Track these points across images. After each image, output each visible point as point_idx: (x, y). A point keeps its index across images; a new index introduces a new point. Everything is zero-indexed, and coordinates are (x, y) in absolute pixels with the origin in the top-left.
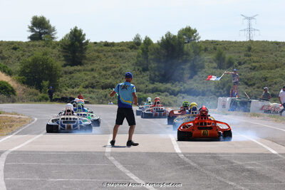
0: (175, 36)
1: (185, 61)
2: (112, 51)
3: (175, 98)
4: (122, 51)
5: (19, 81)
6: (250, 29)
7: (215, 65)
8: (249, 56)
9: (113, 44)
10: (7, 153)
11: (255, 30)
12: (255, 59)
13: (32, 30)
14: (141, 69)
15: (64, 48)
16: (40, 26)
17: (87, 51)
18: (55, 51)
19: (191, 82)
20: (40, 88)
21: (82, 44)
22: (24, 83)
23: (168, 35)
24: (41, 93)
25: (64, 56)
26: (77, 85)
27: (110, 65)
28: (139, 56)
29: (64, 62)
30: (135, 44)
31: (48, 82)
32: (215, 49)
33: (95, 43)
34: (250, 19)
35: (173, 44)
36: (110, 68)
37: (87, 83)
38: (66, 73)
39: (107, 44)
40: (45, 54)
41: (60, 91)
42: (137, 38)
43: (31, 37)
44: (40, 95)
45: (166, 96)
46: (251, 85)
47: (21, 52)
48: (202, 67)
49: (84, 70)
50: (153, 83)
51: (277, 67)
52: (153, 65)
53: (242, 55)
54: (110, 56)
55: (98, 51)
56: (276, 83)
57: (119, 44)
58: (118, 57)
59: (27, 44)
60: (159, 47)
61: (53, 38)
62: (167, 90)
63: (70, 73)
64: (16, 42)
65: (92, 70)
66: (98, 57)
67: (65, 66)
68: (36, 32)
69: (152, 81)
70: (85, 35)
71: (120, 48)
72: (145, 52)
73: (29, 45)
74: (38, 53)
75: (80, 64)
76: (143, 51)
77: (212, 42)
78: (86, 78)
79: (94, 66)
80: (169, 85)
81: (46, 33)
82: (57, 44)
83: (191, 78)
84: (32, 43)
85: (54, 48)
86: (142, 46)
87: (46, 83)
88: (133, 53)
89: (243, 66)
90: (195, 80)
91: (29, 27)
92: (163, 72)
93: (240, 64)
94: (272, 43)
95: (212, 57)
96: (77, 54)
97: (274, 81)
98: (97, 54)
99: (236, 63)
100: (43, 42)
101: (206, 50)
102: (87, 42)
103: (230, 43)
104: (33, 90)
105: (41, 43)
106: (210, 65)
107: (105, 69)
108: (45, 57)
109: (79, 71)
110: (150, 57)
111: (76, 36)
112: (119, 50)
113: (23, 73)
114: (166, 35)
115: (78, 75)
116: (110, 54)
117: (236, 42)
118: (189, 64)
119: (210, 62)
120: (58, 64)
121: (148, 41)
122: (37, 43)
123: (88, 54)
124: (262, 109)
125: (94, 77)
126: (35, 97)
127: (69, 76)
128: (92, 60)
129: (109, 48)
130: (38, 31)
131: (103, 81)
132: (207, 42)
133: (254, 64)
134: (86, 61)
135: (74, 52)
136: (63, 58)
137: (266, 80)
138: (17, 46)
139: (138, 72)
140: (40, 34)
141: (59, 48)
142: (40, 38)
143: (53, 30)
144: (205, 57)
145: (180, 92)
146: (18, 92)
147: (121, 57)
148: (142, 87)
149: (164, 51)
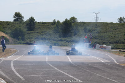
0: (68, 20)
1: (72, 30)
2: (45, 25)
3: (68, 43)
5: (10, 36)
6: (97, 18)
7: (83, 31)
8: (96, 28)
9: (45, 23)
10: (13, 61)
11: (98, 18)
12: (99, 29)
13: (15, 17)
14: (56, 32)
15: (27, 24)
16: (18, 16)
17: (36, 25)
19: (74, 37)
20: (18, 39)
21: (33, 23)
22: (12, 37)
23: (66, 20)
26: (32, 38)
27: (44, 31)
28: (55, 28)
30: (54, 23)
31: (21, 37)
32: (84, 25)
33: (39, 22)
34: (97, 14)
35: (68, 23)
37: (35, 37)
38: (27, 33)
39: (43, 23)
40: (20, 26)
41: (26, 40)
42: (54, 21)
43: (14, 20)
44: (18, 42)
45: (65, 42)
46: (97, 39)
47: (11, 25)
48: (79, 32)
49: (34, 33)
50: (60, 38)
51: (107, 32)
52: (60, 31)
53: (94, 28)
54: (44, 27)
56: (106, 38)
57: (47, 23)
60: (63, 24)
61: (23, 20)
62: (65, 40)
63: (29, 34)
64: (9, 22)
65: (37, 32)
66: (40, 28)
67: (27, 31)
70: (35, 19)
71: (48, 24)
73: (14, 23)
74: (17, 26)
75: (33, 30)
77: (83, 22)
78: (35, 35)
80: (66, 38)
81: (20, 18)
82: (25, 22)
85: (23, 24)
86: (56, 24)
88: (53, 26)
89: (94, 32)
90: (76, 37)
91: (14, 16)
93: (93, 31)
94: (105, 23)
95: (83, 28)
96: (32, 27)
97: (106, 37)
98: (39, 26)
99: (91, 30)
101: (80, 25)
102: (36, 22)
103: (89, 23)
104: (16, 40)
105: (18, 22)
106: (82, 31)
107: (42, 32)
109: (32, 33)
110: (59, 28)
111: (32, 19)
113: (11, 33)
115: (32, 34)
117: (91, 23)
119: (82, 30)
120: (25, 30)
121: (58, 22)
122: (16, 22)
123: (36, 27)
124: (100, 47)
125: (38, 35)
126: (16, 43)
127: (29, 35)
128: (37, 29)
129: (44, 24)
132: (81, 22)
133: (98, 31)
134: (35, 29)
136: (26, 28)
137: (102, 37)
138: (9, 23)
139: (54, 34)
140: (18, 19)
141: (25, 24)
142: (18, 20)
143: (23, 17)
144: (80, 28)
145: (70, 41)
146: (10, 41)
147: (48, 28)
148: (56, 39)
149: (64, 26)
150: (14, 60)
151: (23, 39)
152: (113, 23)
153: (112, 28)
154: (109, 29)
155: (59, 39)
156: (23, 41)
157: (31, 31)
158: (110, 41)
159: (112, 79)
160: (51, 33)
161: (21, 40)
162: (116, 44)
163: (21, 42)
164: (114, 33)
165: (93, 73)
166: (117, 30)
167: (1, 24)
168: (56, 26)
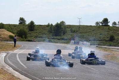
0: (59, 24)
1: (62, 31)
3: (59, 41)
7: (70, 32)
8: (79, 29)
9: (42, 25)
10: (18, 54)
12: (81, 30)
13: (20, 21)
14: (50, 32)
15: (29, 26)
16: (22, 20)
17: (35, 27)
18: (26, 27)
19: (63, 36)
20: (22, 37)
21: (33, 25)
23: (57, 23)
26: (32, 37)
28: (49, 29)
29: (28, 30)
30: (48, 26)
32: (70, 27)
33: (37, 25)
34: (80, 19)
35: (59, 26)
36: (41, 32)
37: (35, 36)
38: (29, 33)
39: (40, 25)
40: (23, 28)
41: (28, 38)
42: (49, 24)
43: (19, 23)
44: (22, 39)
45: (57, 40)
46: (80, 37)
48: (66, 32)
50: (53, 36)
51: (87, 33)
52: (53, 31)
53: (78, 29)
54: (41, 29)
58: (43, 29)
60: (55, 26)
62: (57, 38)
63: (30, 33)
65: (36, 32)
72: (51, 28)
73: (19, 25)
74: (21, 28)
75: (33, 31)
76: (50, 27)
77: (69, 25)
79: (37, 32)
80: (57, 37)
82: (27, 25)
83: (63, 35)
85: (26, 26)
87: (24, 36)
88: (47, 28)
92: (56, 34)
93: (77, 31)
94: (86, 26)
95: (69, 29)
96: (32, 28)
97: (86, 36)
98: (37, 28)
99: (76, 31)
100: (23, 25)
101: (68, 27)
102: (35, 25)
103: (74, 25)
104: (20, 38)
106: (69, 32)
107: (40, 32)
109: (33, 33)
110: (52, 29)
111: (32, 23)
112: (44, 27)
113: (17, 33)
117: (76, 25)
118: (63, 31)
121: (52, 25)
122: (21, 25)
124: (82, 44)
125: (37, 35)
128: (36, 30)
129: (41, 27)
131: (39, 36)
133: (81, 32)
137: (84, 36)
138: (16, 26)
140: (22, 22)
143: (26, 21)
144: (67, 29)
145: (60, 39)
148: (50, 37)
149: (56, 28)
151: (26, 38)
152: (91, 26)
153: (91, 29)
154: (89, 31)
156: (25, 39)
157: (31, 32)
158: (90, 39)
159: (91, 67)
160: (46, 33)
161: (24, 38)
162: (94, 41)
163: (24, 39)
164: (92, 33)
165: (77, 63)
166: (95, 31)
167: (9, 26)
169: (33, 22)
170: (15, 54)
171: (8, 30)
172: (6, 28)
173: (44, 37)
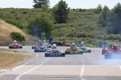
2: (84, 14)
4: (90, 14)
5: (27, 32)
9: (85, 10)
10: (20, 76)
14: (102, 25)
15: (55, 13)
17: (69, 14)
18: (49, 14)
20: (40, 37)
21: (66, 10)
22: (30, 33)
23: (119, 4)
24: (41, 39)
25: (54, 17)
26: (62, 35)
27: (82, 23)
28: (100, 18)
29: (55, 21)
31: (45, 33)
33: (74, 9)
36: (83, 25)
37: (68, 34)
38: (56, 27)
39: (81, 10)
40: (43, 16)
42: (100, 6)
45: (117, 42)
47: (28, 15)
49: (67, 26)
50: (109, 34)
52: (109, 23)
54: (83, 17)
55: (75, 14)
57: (88, 10)
58: (88, 18)
59: (32, 10)
60: (113, 12)
61: (48, 6)
62: (118, 38)
63: (58, 28)
64: (25, 9)
65: (72, 26)
66: (75, 18)
67: (55, 23)
68: (37, 3)
69: (109, 32)
70: (67, 4)
71: (89, 13)
72: (104, 16)
73: (33, 11)
74: (39, 15)
75: (65, 22)
78: (68, 30)
79: (73, 24)
80: (119, 35)
81: (43, 3)
82: (51, 10)
84: (35, 10)
85: (49, 12)
86: (103, 11)
88: (97, 16)
92: (115, 28)
96: (63, 16)
98: (75, 16)
100: (42, 9)
102: (69, 9)
104: (36, 38)
105: (41, 9)
107: (80, 25)
108: (43, 18)
109: (64, 26)
110: (107, 18)
111: (62, 6)
112: (88, 14)
113: (29, 27)
114: (117, 5)
115: (63, 29)
116: (83, 16)
120: (51, 22)
121: (106, 9)
122: (38, 9)
123: (70, 16)
125: (73, 30)
127: (58, 29)
128: (72, 20)
129: (82, 13)
130: (39, 2)
131: (78, 33)
134: (68, 21)
135: (61, 15)
136: (54, 19)
138: (26, 11)
139: (100, 27)
140: (40, 4)
141: (51, 12)
142: (40, 7)
143: (48, 1)
146: (26, 39)
147: (89, 18)
148: (102, 36)
149: (116, 15)
150: (23, 74)
155: (108, 36)
157: (62, 24)
160: (94, 26)
161: (45, 38)
167: (12, 13)
168: (102, 14)
169: (65, 2)
170: (12, 75)
171: (8, 22)
172: (4, 16)
173: (89, 36)
